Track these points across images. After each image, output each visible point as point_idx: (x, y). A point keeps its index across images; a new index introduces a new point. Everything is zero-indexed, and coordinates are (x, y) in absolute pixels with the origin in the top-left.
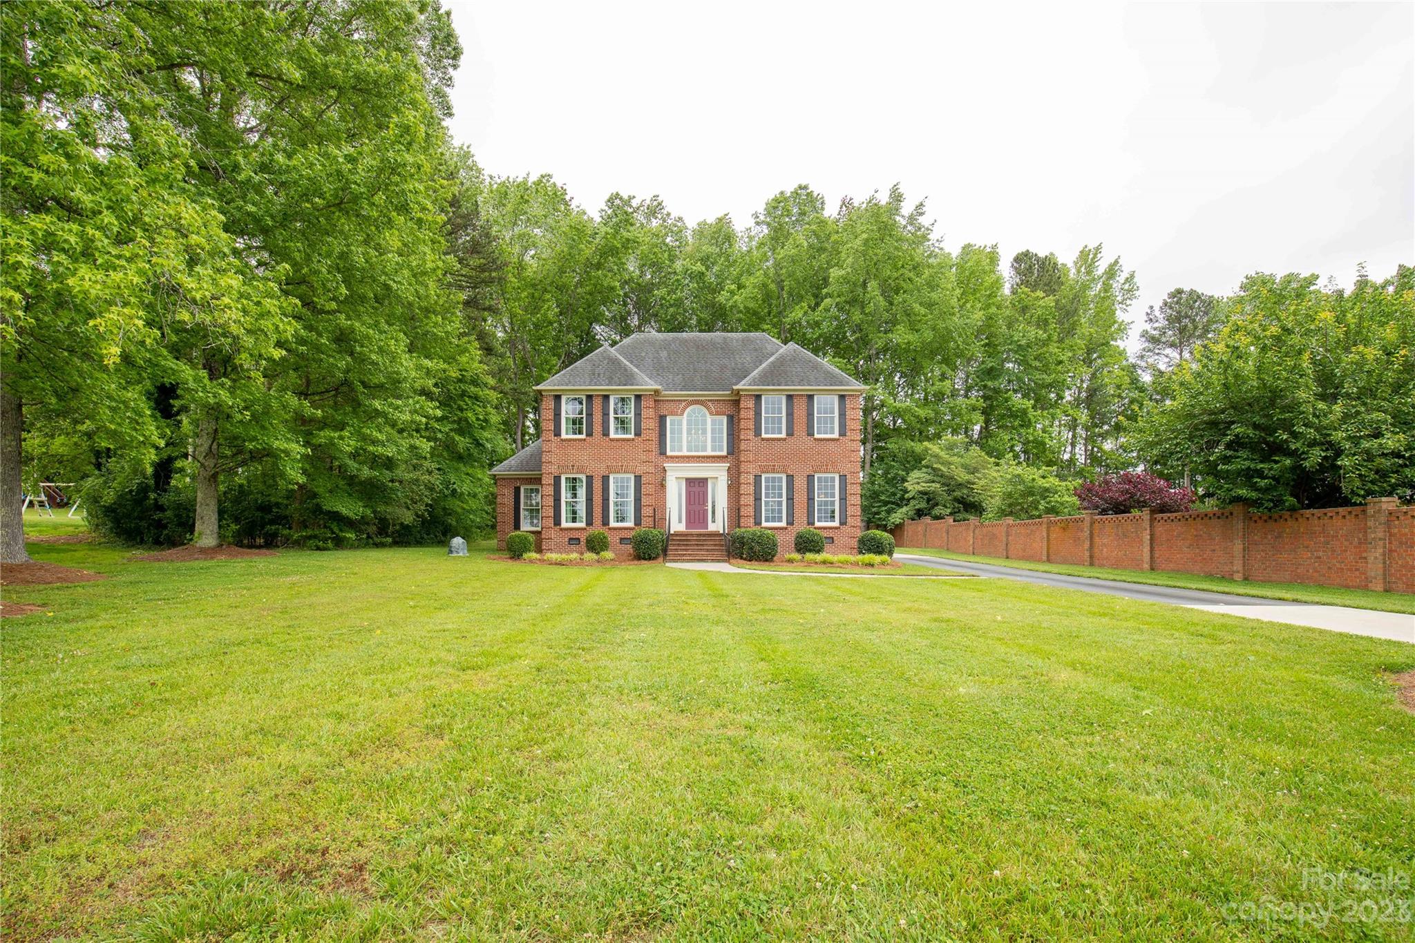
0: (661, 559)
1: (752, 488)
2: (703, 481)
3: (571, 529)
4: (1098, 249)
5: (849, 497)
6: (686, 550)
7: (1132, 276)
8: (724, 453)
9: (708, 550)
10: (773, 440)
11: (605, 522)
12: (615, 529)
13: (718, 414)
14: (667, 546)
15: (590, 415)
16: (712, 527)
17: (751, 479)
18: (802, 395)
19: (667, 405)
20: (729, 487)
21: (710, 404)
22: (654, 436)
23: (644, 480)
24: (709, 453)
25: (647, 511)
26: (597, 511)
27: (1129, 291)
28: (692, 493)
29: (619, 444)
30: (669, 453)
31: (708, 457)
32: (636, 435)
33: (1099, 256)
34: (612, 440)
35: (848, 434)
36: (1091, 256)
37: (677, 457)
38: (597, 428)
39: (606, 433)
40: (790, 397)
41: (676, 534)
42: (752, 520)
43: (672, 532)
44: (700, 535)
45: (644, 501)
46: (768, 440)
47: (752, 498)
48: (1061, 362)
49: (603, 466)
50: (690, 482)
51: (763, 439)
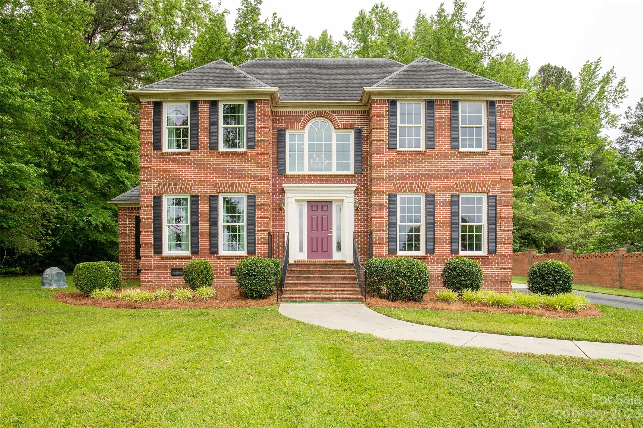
0: (274, 298)
1: (385, 210)
2: (327, 205)
3: (174, 258)
4: (598, 63)
5: (499, 221)
6: (308, 285)
7: (624, 81)
8: (351, 172)
9: (335, 285)
10: (410, 153)
11: (214, 250)
12: (225, 258)
13: (344, 127)
14: (283, 280)
15: (195, 124)
16: (337, 256)
17: (385, 199)
18: (444, 101)
19: (285, 118)
20: (357, 210)
21: (335, 116)
22: (271, 150)
23: (258, 201)
24: (334, 172)
25: (261, 237)
26: (204, 236)
27: (620, 92)
28: (315, 218)
29: (229, 158)
30: (288, 172)
31: (333, 176)
32: (248, 148)
33: (599, 67)
34: (221, 154)
35: (499, 147)
36: (593, 68)
37: (298, 177)
38: (204, 139)
39: (214, 146)
40: (430, 104)
41: (296, 264)
42: (385, 248)
43: (291, 261)
44: (325, 265)
45: (259, 225)
46: (404, 153)
47: (385, 223)
48: (578, 140)
49: (211, 184)
50: (313, 205)
51: (398, 153)
